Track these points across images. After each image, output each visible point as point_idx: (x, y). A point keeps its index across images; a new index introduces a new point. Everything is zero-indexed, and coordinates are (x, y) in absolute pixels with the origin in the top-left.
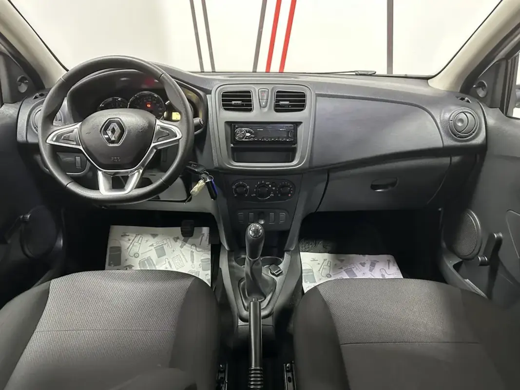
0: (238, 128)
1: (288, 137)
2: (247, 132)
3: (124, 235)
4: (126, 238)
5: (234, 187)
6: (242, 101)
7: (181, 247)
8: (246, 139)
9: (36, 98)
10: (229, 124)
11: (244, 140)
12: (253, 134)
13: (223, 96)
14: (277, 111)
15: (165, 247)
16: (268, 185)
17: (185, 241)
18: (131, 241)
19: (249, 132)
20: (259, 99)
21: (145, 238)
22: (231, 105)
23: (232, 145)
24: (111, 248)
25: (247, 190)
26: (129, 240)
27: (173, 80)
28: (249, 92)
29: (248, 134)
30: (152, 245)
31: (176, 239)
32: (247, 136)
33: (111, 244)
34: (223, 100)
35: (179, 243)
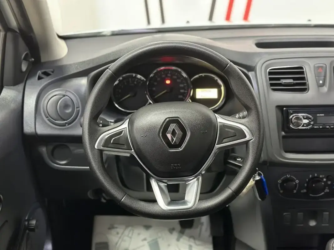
0: (292, 114)
2: (304, 119)
3: (112, 227)
4: (114, 232)
5: (280, 181)
6: (294, 79)
7: (178, 240)
8: (303, 126)
9: (40, 78)
10: (280, 108)
11: (300, 128)
12: (312, 121)
13: (270, 74)
15: (160, 241)
16: (322, 178)
17: (182, 233)
18: (119, 235)
19: (307, 118)
20: (316, 77)
21: (136, 231)
22: (281, 85)
23: (283, 133)
24: (97, 244)
25: (296, 184)
26: (118, 233)
27: (236, 67)
28: (302, 68)
29: (306, 121)
30: (145, 239)
31: (171, 230)
32: (304, 124)
33: (97, 239)
34: (270, 79)
35: (175, 235)
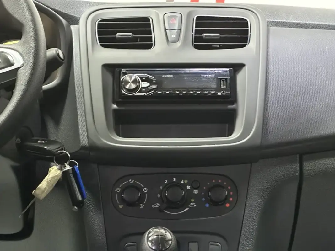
0: (126, 74)
1: (219, 89)
2: (143, 81)
5: (118, 190)
11: (137, 94)
12: (154, 84)
13: (100, 26)
14: (197, 47)
16: (185, 185)
19: (147, 80)
20: (165, 30)
22: (115, 40)
23: (115, 106)
25: (143, 194)
28: (147, 19)
29: (145, 84)
32: (144, 88)
34: (100, 33)
